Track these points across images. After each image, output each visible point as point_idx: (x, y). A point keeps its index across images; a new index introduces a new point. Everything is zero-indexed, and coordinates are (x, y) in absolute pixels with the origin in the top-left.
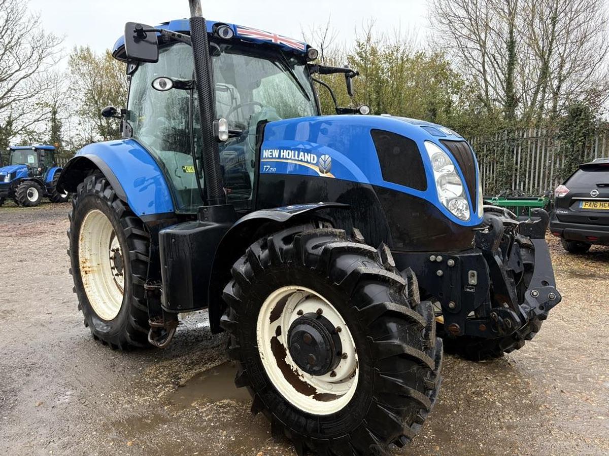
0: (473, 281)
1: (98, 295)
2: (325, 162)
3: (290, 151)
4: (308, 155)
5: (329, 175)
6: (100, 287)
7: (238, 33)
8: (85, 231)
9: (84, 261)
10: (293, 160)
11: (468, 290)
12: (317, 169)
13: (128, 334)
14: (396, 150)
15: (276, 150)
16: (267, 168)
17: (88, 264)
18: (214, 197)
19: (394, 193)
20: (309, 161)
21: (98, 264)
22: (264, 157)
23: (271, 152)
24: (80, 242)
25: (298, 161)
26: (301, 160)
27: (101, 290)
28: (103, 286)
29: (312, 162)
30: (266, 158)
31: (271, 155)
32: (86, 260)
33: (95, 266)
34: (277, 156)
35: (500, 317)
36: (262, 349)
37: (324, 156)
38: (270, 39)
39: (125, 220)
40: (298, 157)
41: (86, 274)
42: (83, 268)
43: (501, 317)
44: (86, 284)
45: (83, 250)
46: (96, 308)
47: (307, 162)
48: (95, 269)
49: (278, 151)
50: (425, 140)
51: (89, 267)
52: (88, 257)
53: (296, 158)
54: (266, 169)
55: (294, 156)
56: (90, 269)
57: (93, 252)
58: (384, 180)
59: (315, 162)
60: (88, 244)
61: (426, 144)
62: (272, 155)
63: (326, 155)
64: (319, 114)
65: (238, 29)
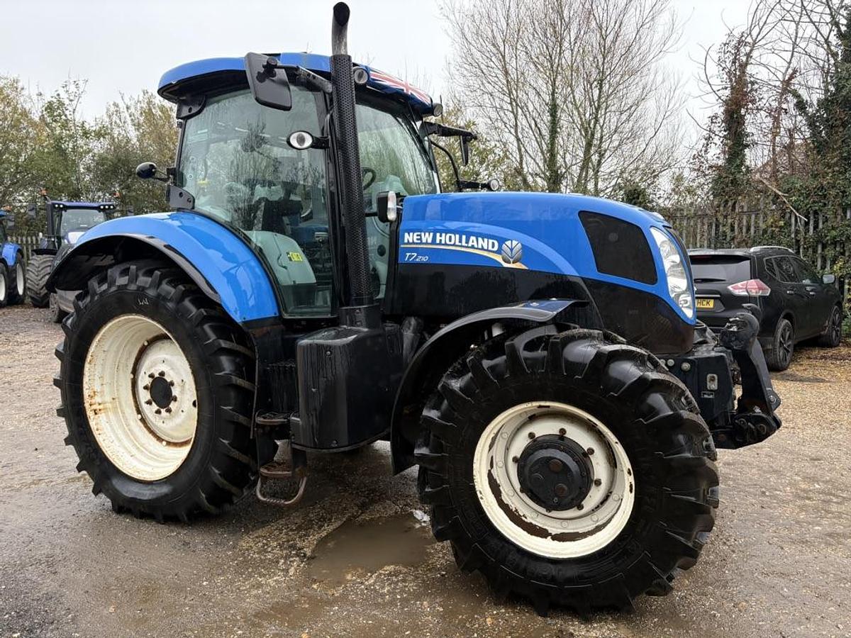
0: (713, 386)
1: (118, 445)
2: (512, 250)
3: (453, 236)
4: (483, 241)
5: (518, 266)
6: (119, 432)
7: (372, 77)
8: (98, 349)
9: (92, 394)
10: (458, 246)
11: (706, 396)
12: (499, 258)
13: (204, 495)
14: (613, 237)
15: (427, 234)
16: (410, 256)
17: (97, 399)
18: (361, 295)
19: (614, 287)
20: (486, 248)
21: (113, 399)
22: (406, 241)
23: (418, 236)
24: (87, 366)
25: (467, 247)
26: (473, 247)
27: (122, 436)
28: (125, 432)
29: (490, 248)
30: (409, 243)
31: (418, 240)
32: (95, 392)
33: (109, 401)
34: (430, 241)
35: (749, 424)
36: (480, 486)
37: (510, 242)
39: (203, 330)
40: (467, 242)
41: (96, 414)
42: (91, 405)
43: (751, 423)
44: (97, 430)
45: (92, 377)
46: (121, 464)
47: (482, 249)
48: (109, 405)
49: (432, 234)
50: (651, 227)
51: (100, 404)
52: (97, 388)
53: (464, 244)
54: (409, 258)
55: (460, 241)
56: (101, 407)
57: (107, 379)
58: (599, 271)
59: (496, 248)
60: (99, 368)
61: (653, 231)
62: (421, 239)
63: (514, 241)
65: (371, 72)
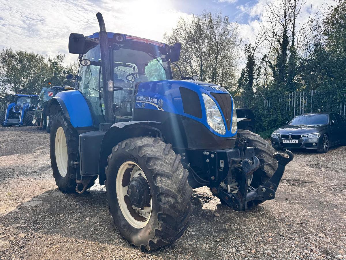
0: (222, 165)
2: (160, 103)
3: (147, 97)
4: (154, 99)
5: (162, 110)
7: (127, 38)
10: (148, 101)
11: (220, 170)
12: (157, 106)
16: (138, 105)
18: (109, 119)
19: (188, 119)
23: (140, 98)
25: (150, 102)
30: (138, 101)
31: (140, 99)
34: (142, 100)
37: (160, 100)
38: (144, 41)
40: (150, 100)
47: (153, 103)
49: (143, 97)
50: (203, 93)
58: (184, 112)
59: (156, 103)
61: (203, 95)
64: (172, 79)
65: (127, 36)
